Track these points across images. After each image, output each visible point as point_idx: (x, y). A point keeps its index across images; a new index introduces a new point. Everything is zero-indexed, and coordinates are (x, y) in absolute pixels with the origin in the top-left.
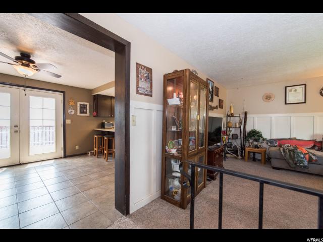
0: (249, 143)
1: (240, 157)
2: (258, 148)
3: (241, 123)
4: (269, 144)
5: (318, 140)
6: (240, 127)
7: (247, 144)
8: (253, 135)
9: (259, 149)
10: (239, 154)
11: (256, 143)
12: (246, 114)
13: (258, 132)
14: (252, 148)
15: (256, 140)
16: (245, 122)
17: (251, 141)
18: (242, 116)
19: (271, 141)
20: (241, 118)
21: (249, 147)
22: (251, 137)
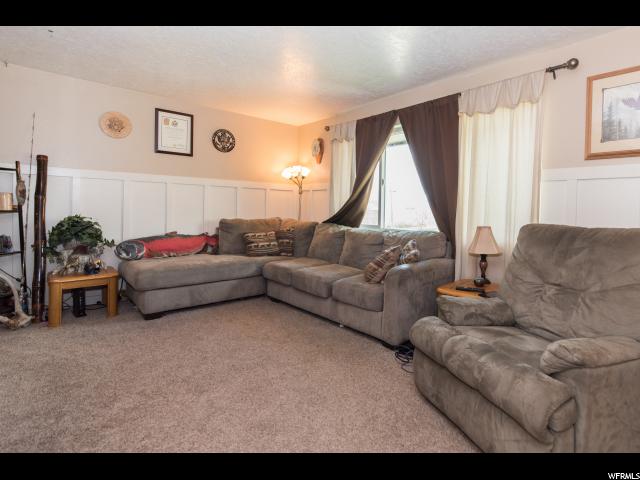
0: (60, 261)
1: (25, 319)
2: (96, 270)
3: (22, 193)
4: (124, 255)
5: (210, 234)
6: (18, 209)
7: (52, 267)
8: (76, 235)
9: (100, 276)
10: (18, 308)
11: (84, 259)
12: (42, 163)
13: (90, 225)
14: (75, 274)
15: (83, 250)
16: (41, 191)
17: (66, 254)
18: (29, 171)
19: (128, 247)
20: (24, 178)
21: (60, 275)
22: (65, 242)
